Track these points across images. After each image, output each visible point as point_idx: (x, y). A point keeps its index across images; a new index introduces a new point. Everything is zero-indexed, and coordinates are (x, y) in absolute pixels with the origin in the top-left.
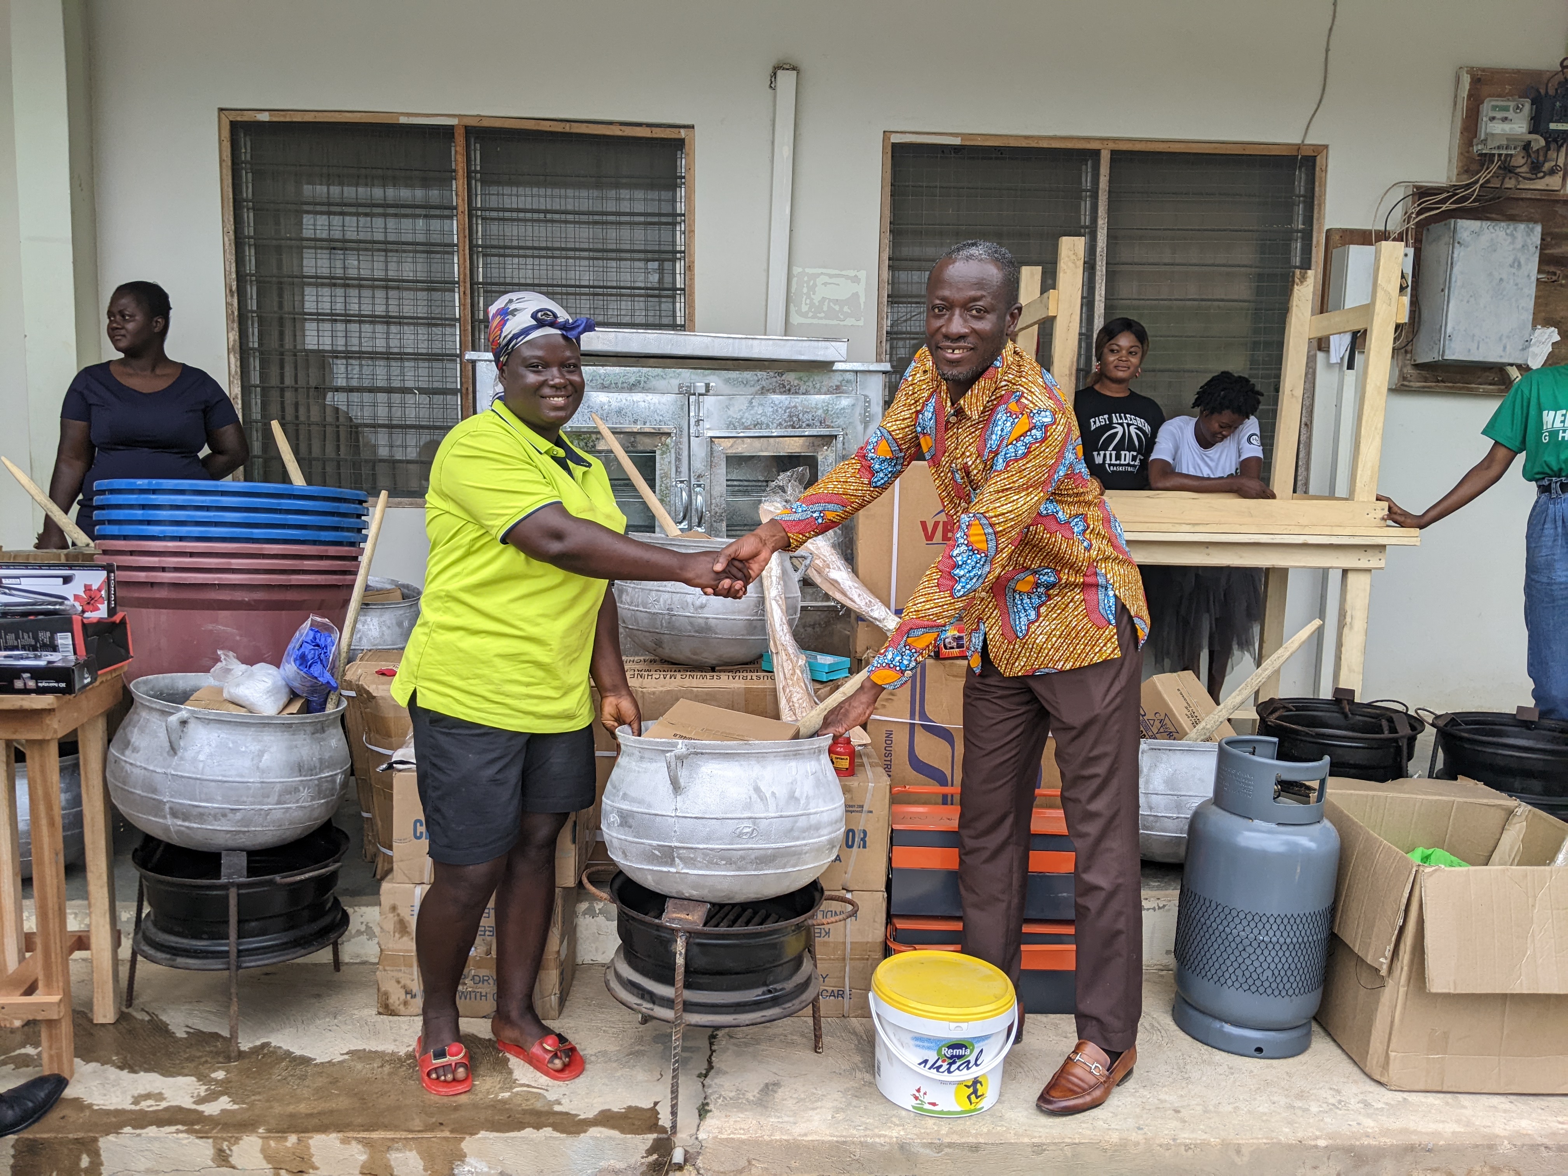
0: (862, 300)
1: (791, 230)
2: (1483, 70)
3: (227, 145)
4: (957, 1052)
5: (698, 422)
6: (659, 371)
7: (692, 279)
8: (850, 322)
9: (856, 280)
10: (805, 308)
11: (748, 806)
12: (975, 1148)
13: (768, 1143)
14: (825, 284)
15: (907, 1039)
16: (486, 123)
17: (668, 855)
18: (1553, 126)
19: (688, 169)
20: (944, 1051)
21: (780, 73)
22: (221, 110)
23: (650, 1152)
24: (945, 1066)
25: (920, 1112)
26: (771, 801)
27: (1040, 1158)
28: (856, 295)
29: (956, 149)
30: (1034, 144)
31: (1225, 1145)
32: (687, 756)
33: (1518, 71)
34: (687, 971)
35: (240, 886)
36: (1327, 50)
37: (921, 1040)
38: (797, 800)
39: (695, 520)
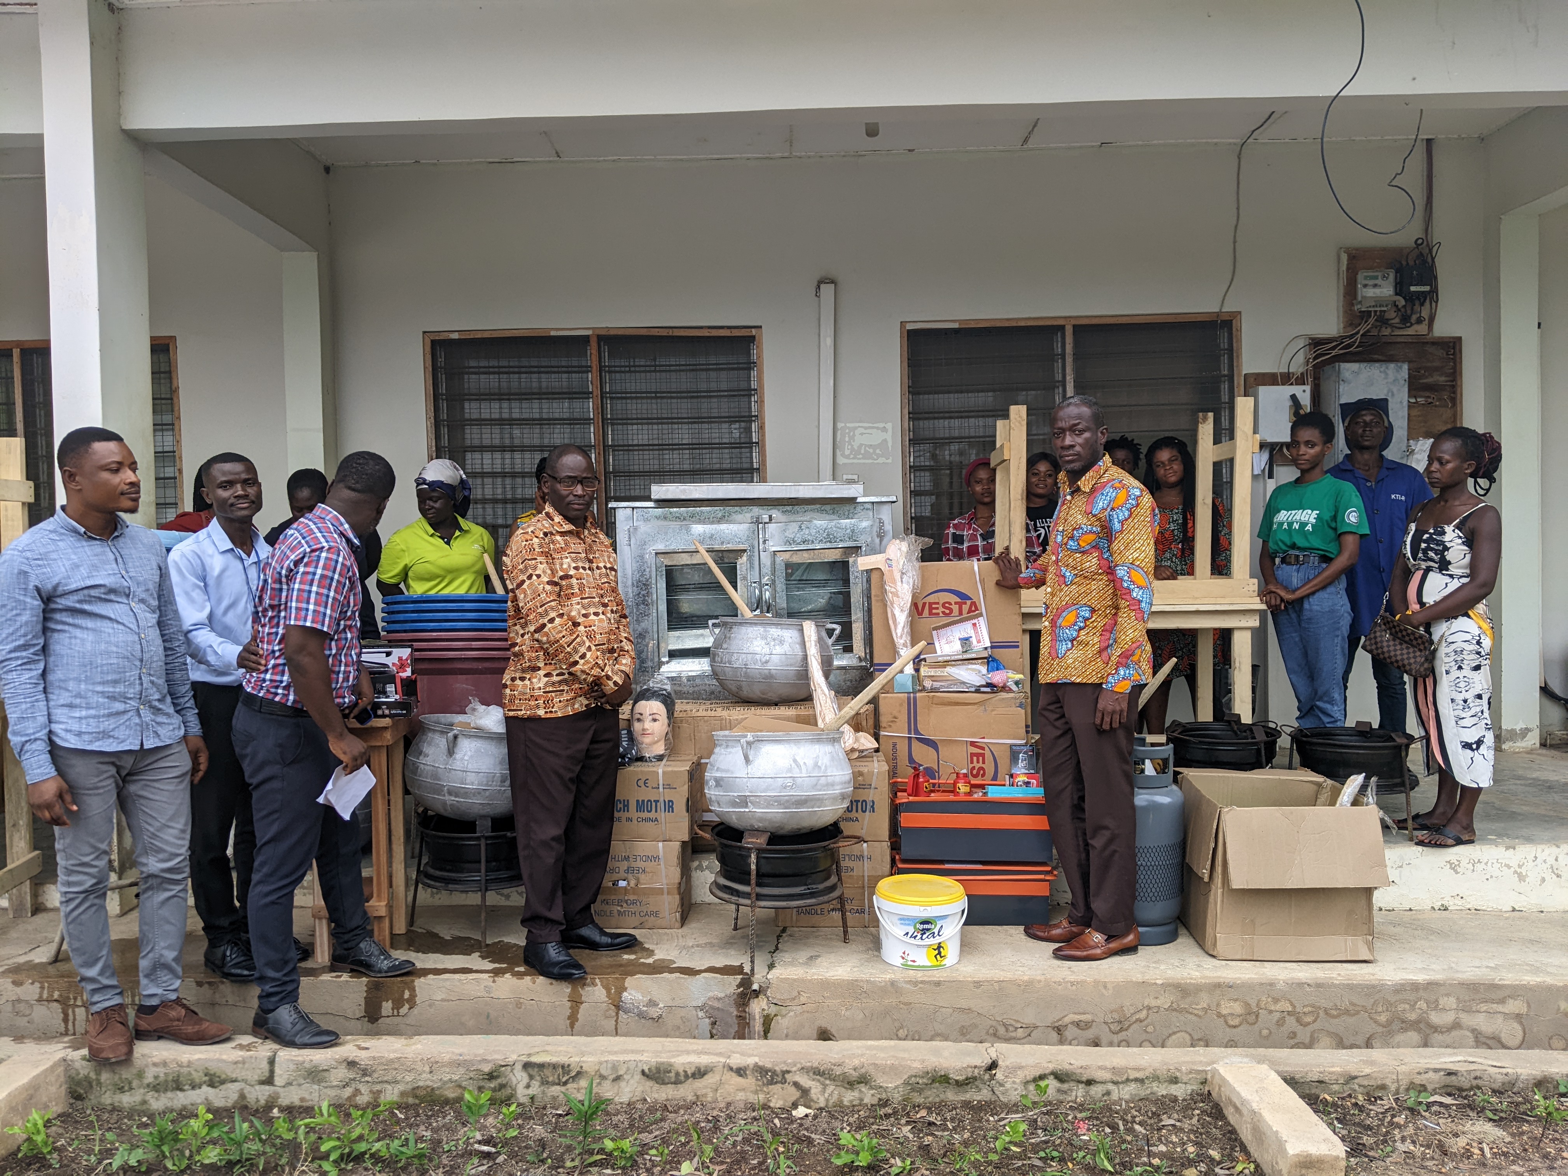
0: (890, 444)
1: (835, 397)
2: (1357, 249)
3: (429, 357)
4: (926, 926)
5: (764, 542)
6: (737, 508)
7: (764, 435)
8: (881, 460)
9: (884, 430)
10: (847, 452)
11: (790, 770)
12: (938, 984)
13: (810, 981)
14: (862, 434)
15: (895, 919)
16: (612, 333)
17: (744, 801)
18: (1413, 289)
19: (759, 357)
20: (918, 926)
21: (822, 286)
22: (424, 332)
23: (738, 986)
24: (919, 936)
25: (906, 967)
26: (803, 767)
27: (979, 991)
28: (885, 441)
29: (956, 331)
30: (1014, 324)
31: (1096, 982)
32: (753, 743)
33: (1384, 249)
34: (759, 875)
35: (487, 838)
36: (1235, 242)
37: (904, 919)
38: (819, 767)
39: (765, 608)
